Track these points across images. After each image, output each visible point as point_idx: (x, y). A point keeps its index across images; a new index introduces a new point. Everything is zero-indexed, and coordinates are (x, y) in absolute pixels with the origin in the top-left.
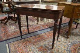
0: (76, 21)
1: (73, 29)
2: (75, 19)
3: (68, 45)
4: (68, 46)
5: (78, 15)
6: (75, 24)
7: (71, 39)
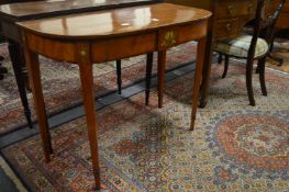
0: (221, 47)
1: (216, 79)
2: (218, 42)
3: (208, 124)
4: (209, 128)
5: (226, 29)
6: (220, 62)
7: (215, 108)
